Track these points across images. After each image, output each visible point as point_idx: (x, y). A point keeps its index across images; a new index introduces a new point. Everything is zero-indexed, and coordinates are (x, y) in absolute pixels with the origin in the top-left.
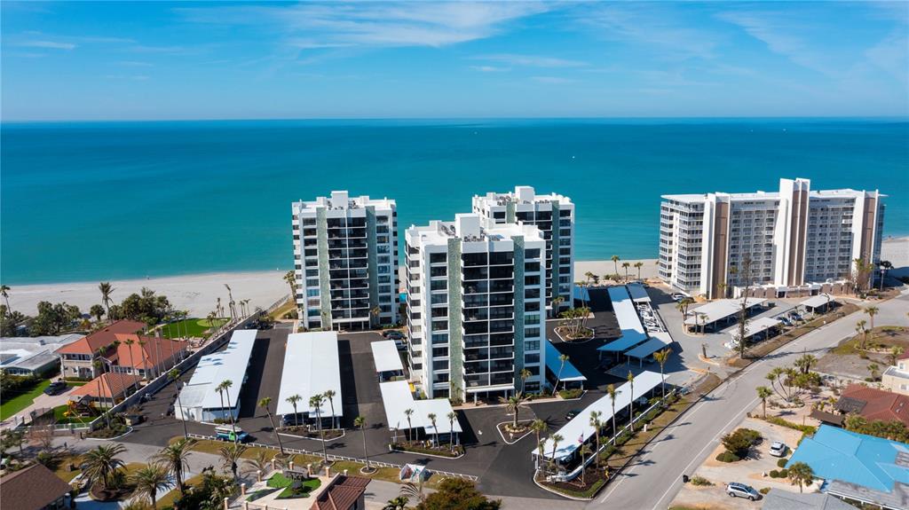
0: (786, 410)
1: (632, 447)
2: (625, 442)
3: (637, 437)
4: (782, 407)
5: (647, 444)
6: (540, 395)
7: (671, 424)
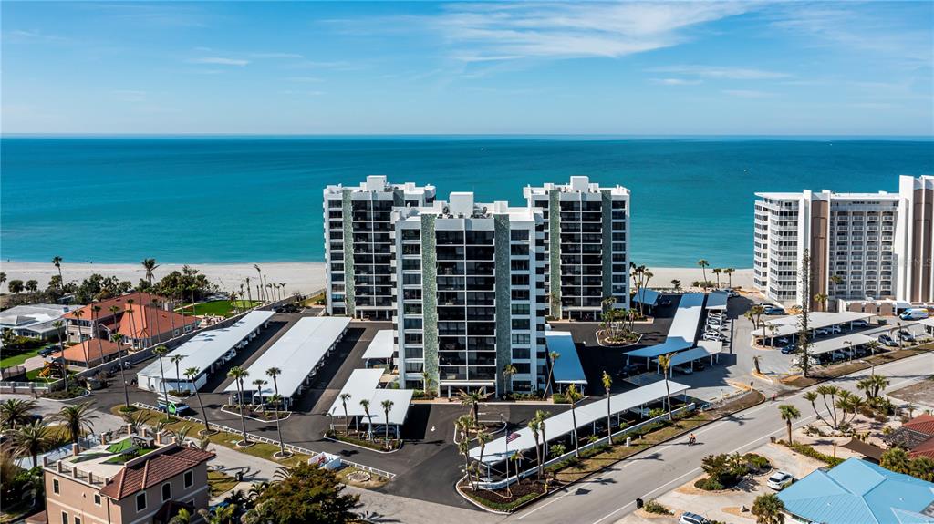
0: (825, 439)
1: (599, 462)
2: (594, 455)
3: (613, 451)
4: (822, 434)
5: (621, 460)
6: (529, 396)
7: (667, 441)
